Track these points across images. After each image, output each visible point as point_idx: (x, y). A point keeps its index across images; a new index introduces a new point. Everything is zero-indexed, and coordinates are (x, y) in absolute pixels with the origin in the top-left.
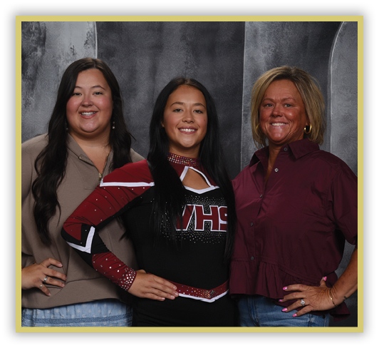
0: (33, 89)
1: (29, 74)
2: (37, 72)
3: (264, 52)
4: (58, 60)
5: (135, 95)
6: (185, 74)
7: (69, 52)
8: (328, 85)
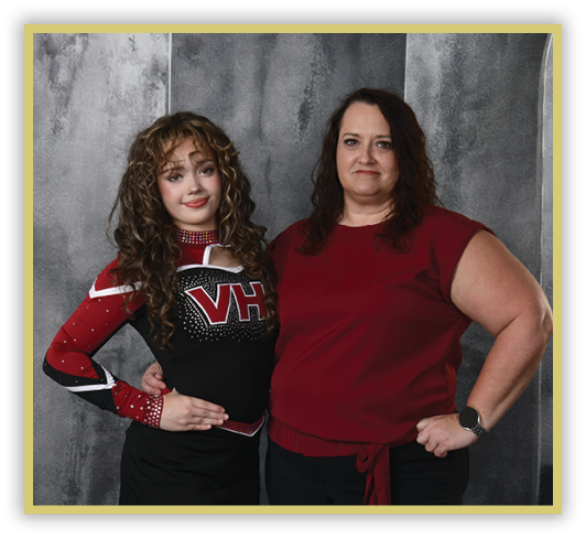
0: (66, 105)
1: (60, 80)
2: (74, 78)
3: (438, 49)
4: (109, 59)
5: (232, 115)
6: (312, 82)
7: (127, 46)
8: (539, 103)
